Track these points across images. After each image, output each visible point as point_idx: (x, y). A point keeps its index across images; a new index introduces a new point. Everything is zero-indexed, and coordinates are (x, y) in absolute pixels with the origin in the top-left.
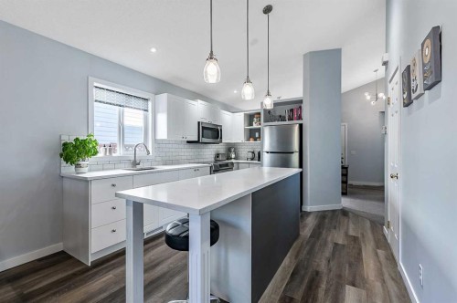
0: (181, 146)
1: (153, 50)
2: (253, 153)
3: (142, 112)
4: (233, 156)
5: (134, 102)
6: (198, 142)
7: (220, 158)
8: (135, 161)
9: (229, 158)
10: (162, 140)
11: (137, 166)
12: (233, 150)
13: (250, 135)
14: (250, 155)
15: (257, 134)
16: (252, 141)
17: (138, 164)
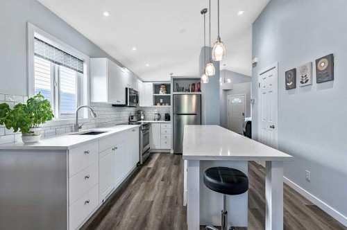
0: (108, 109)
1: (106, 14)
2: (159, 114)
4: (142, 117)
5: (71, 62)
6: (125, 106)
7: (134, 120)
8: (77, 124)
9: (139, 119)
11: (79, 130)
12: (142, 112)
13: (157, 100)
14: (157, 116)
15: (161, 101)
16: (158, 106)
17: (80, 128)
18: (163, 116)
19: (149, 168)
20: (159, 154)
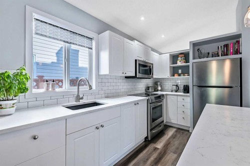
0: (120, 81)
2: (177, 86)
3: (87, 49)
4: (159, 88)
5: (78, 39)
6: (135, 77)
7: (150, 90)
8: (78, 96)
9: (156, 90)
10: (105, 75)
11: (81, 100)
12: (159, 84)
13: (174, 71)
14: (174, 87)
15: (180, 71)
16: (176, 76)
17: (82, 98)
18: (182, 88)
19: (156, 149)
20: (175, 130)
